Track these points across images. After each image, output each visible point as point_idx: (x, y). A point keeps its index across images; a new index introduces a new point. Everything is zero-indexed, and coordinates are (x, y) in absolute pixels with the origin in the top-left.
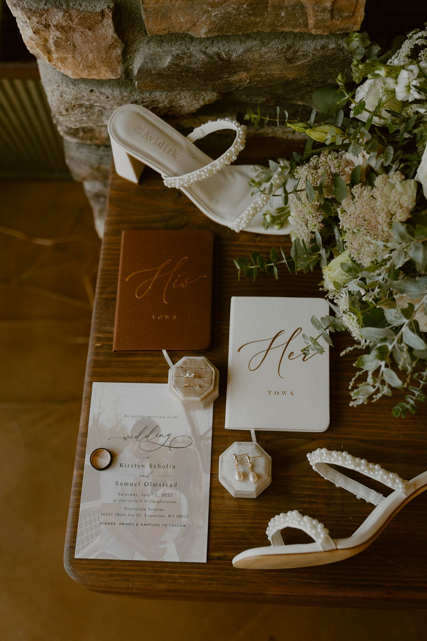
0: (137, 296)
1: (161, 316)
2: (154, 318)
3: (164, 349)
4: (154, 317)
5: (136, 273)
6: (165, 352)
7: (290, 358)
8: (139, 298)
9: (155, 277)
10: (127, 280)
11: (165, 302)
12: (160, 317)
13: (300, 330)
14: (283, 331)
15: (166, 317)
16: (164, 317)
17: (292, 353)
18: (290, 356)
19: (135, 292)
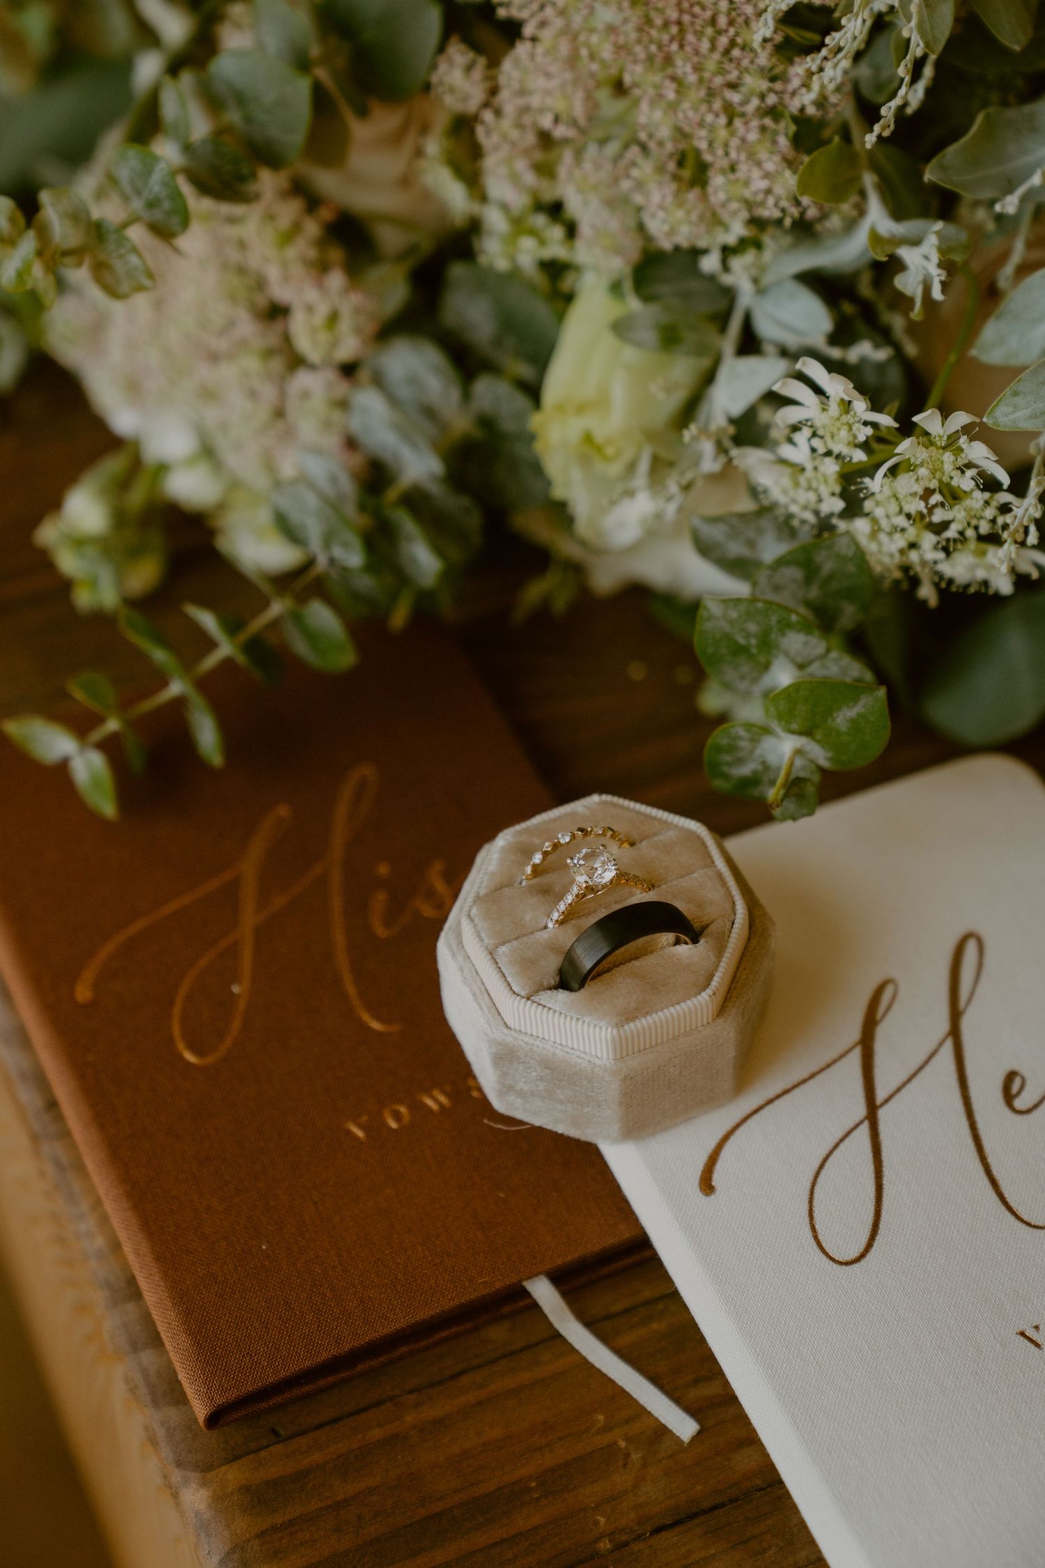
0: (190, 1057)
1: (403, 1110)
2: (360, 1134)
3: (531, 1276)
4: (361, 1127)
5: (120, 938)
6: (543, 1292)
7: (1019, 1103)
8: (209, 1060)
9: (249, 918)
10: (83, 993)
11: (376, 1025)
12: (397, 1116)
13: (971, 950)
14: (889, 991)
15: (429, 1102)
16: (418, 1108)
17: (1011, 1076)
18: (1009, 1098)
19: (171, 1041)
